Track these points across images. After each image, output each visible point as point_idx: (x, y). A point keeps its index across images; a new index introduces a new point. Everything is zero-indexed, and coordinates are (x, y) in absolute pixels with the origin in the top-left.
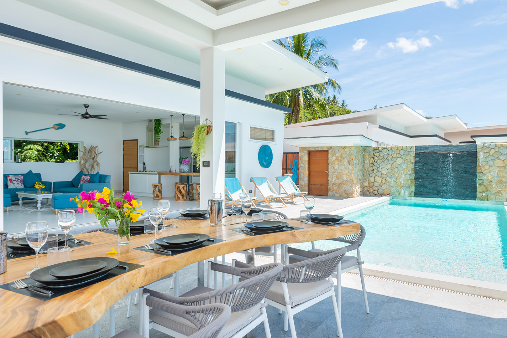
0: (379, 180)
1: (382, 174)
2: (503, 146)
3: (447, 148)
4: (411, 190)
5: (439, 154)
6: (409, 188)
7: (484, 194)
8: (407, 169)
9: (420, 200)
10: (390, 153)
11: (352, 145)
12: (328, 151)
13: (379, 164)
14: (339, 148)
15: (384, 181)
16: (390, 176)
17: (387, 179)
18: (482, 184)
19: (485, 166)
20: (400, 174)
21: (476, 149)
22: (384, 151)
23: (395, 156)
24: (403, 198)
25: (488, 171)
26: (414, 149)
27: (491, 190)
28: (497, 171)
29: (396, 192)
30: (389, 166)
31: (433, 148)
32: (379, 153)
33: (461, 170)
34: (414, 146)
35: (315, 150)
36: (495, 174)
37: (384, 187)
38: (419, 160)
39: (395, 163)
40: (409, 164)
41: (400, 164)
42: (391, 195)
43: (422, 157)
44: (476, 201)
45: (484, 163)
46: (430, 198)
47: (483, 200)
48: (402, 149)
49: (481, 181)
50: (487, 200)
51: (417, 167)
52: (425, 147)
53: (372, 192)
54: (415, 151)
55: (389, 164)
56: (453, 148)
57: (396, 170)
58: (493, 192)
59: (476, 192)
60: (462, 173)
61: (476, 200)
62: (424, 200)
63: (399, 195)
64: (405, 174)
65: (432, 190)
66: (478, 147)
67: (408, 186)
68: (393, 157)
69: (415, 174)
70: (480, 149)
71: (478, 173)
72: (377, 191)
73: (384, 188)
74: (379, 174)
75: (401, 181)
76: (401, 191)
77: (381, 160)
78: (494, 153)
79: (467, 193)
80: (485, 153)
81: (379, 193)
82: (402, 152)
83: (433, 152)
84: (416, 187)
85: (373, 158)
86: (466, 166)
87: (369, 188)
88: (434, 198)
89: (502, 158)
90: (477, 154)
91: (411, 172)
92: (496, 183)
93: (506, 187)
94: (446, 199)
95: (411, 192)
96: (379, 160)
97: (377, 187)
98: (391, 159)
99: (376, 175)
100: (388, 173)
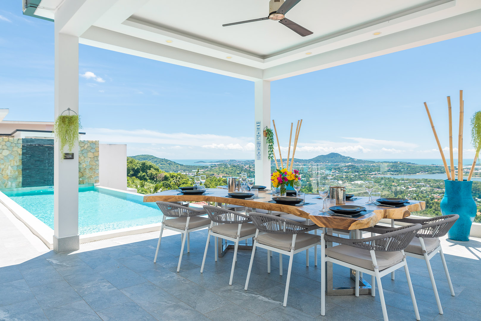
2: (93, 142)
4: (19, 181)
6: (17, 179)
7: (81, 179)
8: (14, 160)
9: (28, 189)
18: (80, 171)
20: (7, 166)
24: (9, 190)
25: (83, 161)
26: (21, 142)
27: (85, 176)
28: (89, 161)
31: (39, 141)
34: (21, 138)
36: (88, 163)
38: (27, 152)
40: (16, 156)
41: (6, 156)
43: (30, 149)
45: (81, 155)
48: (8, 141)
50: (82, 183)
51: (24, 159)
52: (31, 140)
57: (2, 162)
58: (87, 177)
62: (31, 189)
63: (5, 187)
64: (12, 165)
65: (39, 179)
67: (15, 177)
69: (22, 165)
75: (8, 173)
76: (8, 182)
78: (87, 147)
80: (81, 147)
82: (8, 144)
83: (39, 145)
84: (23, 177)
88: (40, 186)
89: (93, 151)
91: (19, 163)
92: (89, 170)
93: (95, 172)
94: (51, 186)
95: (18, 183)
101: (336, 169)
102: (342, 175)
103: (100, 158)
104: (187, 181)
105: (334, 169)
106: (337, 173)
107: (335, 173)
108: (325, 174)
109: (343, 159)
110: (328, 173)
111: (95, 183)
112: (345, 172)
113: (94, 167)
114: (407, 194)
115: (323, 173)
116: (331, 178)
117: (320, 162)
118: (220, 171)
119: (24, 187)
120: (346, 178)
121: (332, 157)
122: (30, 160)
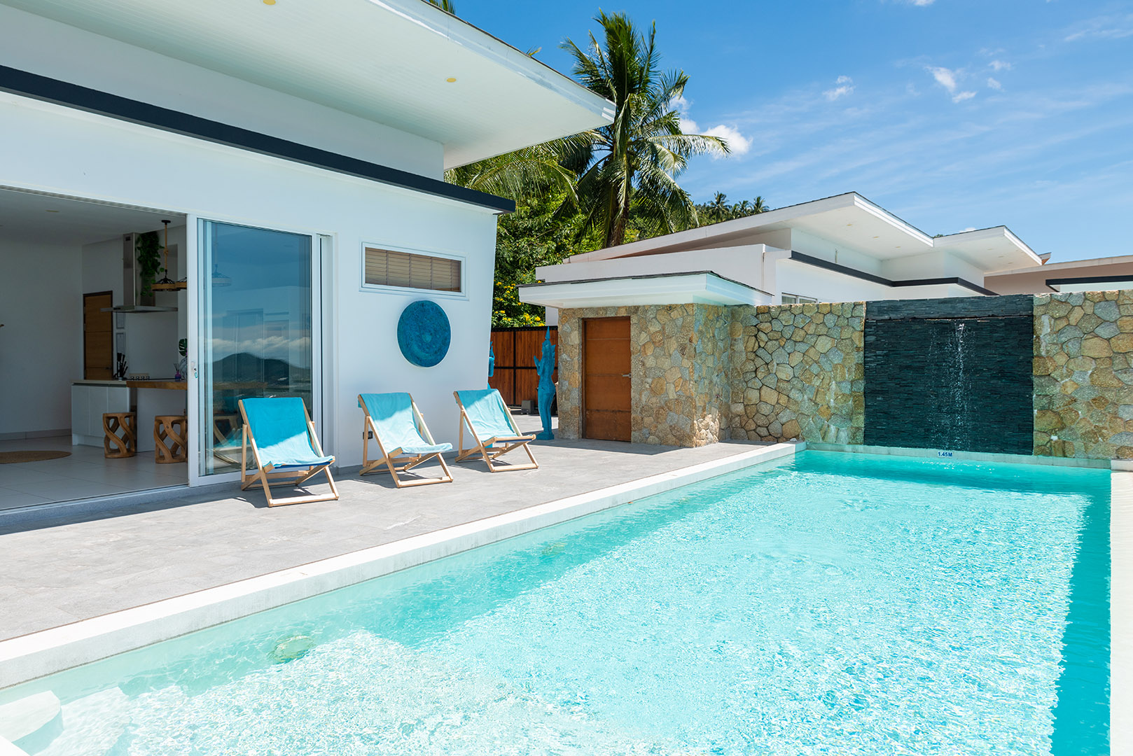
0: (771, 396)
1: (778, 380)
3: (951, 307)
4: (856, 425)
5: (930, 323)
6: (851, 420)
7: (1054, 438)
8: (844, 366)
10: (800, 321)
11: (691, 301)
12: (628, 318)
13: (771, 354)
14: (658, 310)
15: (783, 400)
16: (800, 386)
17: (791, 395)
18: (1048, 409)
19: (1057, 358)
20: (826, 381)
21: (1032, 309)
22: (785, 317)
23: (811, 330)
24: (834, 447)
25: (1065, 371)
26: (862, 311)
27: (1073, 426)
28: (1090, 372)
29: (815, 431)
31: (913, 307)
32: (770, 322)
33: (989, 370)
34: (864, 301)
35: (596, 316)
36: (1084, 380)
37: (784, 417)
38: (876, 340)
39: (812, 351)
40: (848, 354)
41: (824, 353)
42: (803, 439)
43: (885, 332)
44: (1033, 457)
45: (1054, 349)
46: (907, 446)
47: (1050, 454)
48: (831, 312)
49: (1045, 401)
50: (1061, 454)
51: (871, 362)
52: (891, 304)
53: (754, 430)
54: (864, 314)
55: (797, 353)
56: (967, 305)
57: (815, 369)
58: (1080, 432)
59: (1032, 430)
60: (993, 377)
61: (1031, 454)
62: (889, 454)
63: (823, 438)
64: (838, 379)
65: (910, 426)
66: (1036, 303)
67: (847, 414)
68: (807, 334)
69: (865, 379)
70: (1042, 309)
71: (1036, 376)
72: (767, 427)
73: (784, 420)
74: (771, 381)
75: (829, 401)
76: (828, 426)
77: (777, 343)
78: (1082, 317)
79: (1006, 435)
80: (1056, 319)
81: (772, 432)
82: (830, 320)
83: (915, 318)
84: (867, 415)
85: (756, 336)
86: (1004, 358)
87: (745, 418)
88: (916, 447)
89: (1104, 332)
90: (1032, 321)
91: (857, 374)
92: (1088, 404)
93: (1116, 416)
94: (949, 452)
95: (854, 430)
96: (769, 343)
97: (766, 416)
98: (801, 340)
99: (763, 385)
100: (794, 377)
111: (1118, 458)
113: (1110, 396)
119: (869, 444)
122: (886, 366)
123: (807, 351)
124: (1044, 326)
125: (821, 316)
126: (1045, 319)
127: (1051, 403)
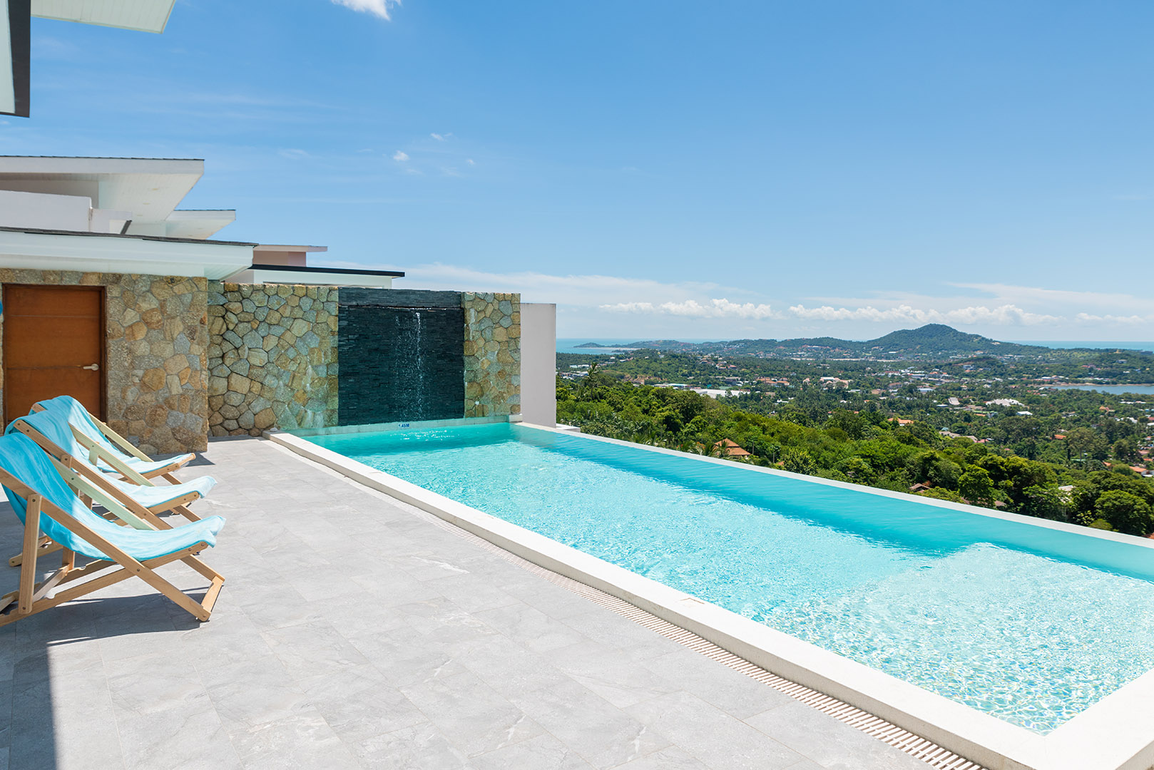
0: (240, 384)
1: (251, 366)
2: (507, 298)
3: (406, 298)
4: (331, 408)
5: (392, 311)
6: (326, 402)
7: (477, 403)
8: (320, 350)
9: (352, 432)
10: (274, 303)
11: (202, 275)
12: (102, 290)
13: (242, 338)
14: (152, 282)
15: (257, 387)
16: (275, 372)
17: (266, 382)
18: (473, 381)
19: (479, 342)
20: (303, 366)
21: (463, 303)
22: (259, 297)
23: (287, 312)
24: (308, 432)
25: (483, 352)
26: (335, 296)
27: (488, 393)
28: (496, 352)
30: (272, 342)
31: (376, 296)
32: (240, 302)
34: (336, 287)
35: (42, 283)
36: (493, 358)
37: (258, 406)
38: (349, 325)
39: (288, 335)
40: (324, 338)
41: (300, 337)
43: (356, 318)
44: (464, 419)
45: (477, 335)
46: (374, 423)
47: (475, 416)
48: (306, 295)
49: (471, 375)
50: (481, 415)
51: (343, 345)
52: (359, 291)
53: (221, 424)
54: (337, 300)
55: (272, 337)
56: (417, 297)
57: (292, 353)
58: (491, 397)
59: (463, 398)
60: (439, 357)
61: (462, 417)
62: (359, 432)
63: (299, 424)
64: (315, 363)
66: (466, 298)
67: (323, 397)
68: (282, 316)
69: (339, 363)
70: (470, 304)
71: (466, 356)
72: (237, 419)
73: (257, 409)
74: (242, 367)
75: (305, 386)
76: (306, 412)
77: (249, 326)
78: (493, 312)
80: (478, 312)
81: (242, 424)
82: (307, 304)
84: (341, 398)
85: (223, 317)
89: (506, 323)
90: (463, 313)
91: (332, 358)
92: (496, 377)
93: (510, 384)
94: (407, 423)
95: (329, 412)
96: (241, 326)
97: (236, 407)
98: (276, 323)
99: (232, 372)
100: (269, 362)
101: (941, 366)
102: (959, 382)
103: (523, 344)
104: (566, 393)
105: (937, 367)
106: (944, 377)
107: (939, 377)
108: (911, 380)
109: (961, 340)
110: (921, 377)
111: (512, 413)
112: (967, 376)
113: (508, 369)
114: (1145, 436)
115: (907, 376)
116: (929, 389)
117: (898, 348)
118: (640, 369)
120: (969, 390)
121: (931, 336)
122: (356, 350)
123: (283, 334)
124: (472, 317)
125: (297, 298)
126: (472, 311)
127: (476, 376)
